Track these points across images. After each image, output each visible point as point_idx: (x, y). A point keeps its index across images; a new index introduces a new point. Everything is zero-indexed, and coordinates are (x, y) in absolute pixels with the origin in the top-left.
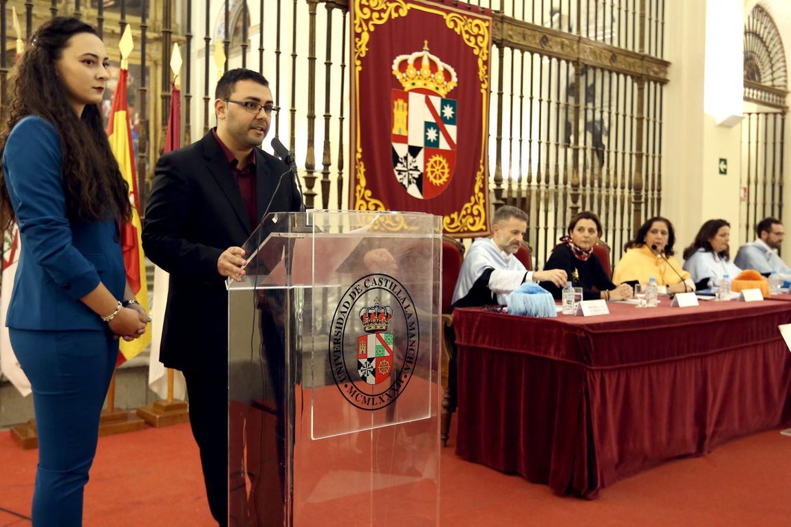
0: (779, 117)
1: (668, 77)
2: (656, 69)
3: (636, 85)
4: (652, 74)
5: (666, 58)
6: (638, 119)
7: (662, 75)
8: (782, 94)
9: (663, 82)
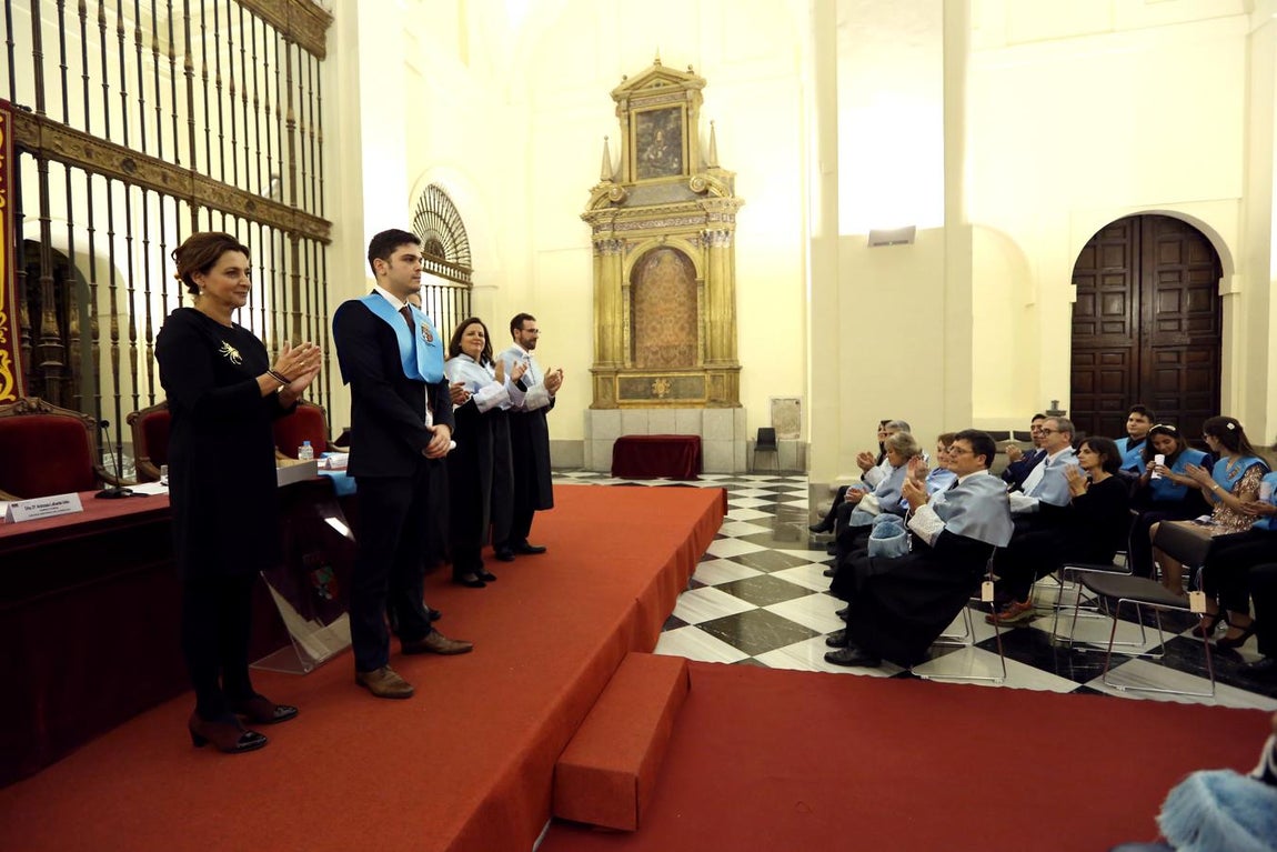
0: (466, 292)
1: (331, 238)
2: (313, 226)
3: (288, 242)
4: (308, 230)
5: (327, 217)
6: (293, 276)
7: (322, 234)
8: (467, 272)
9: (326, 242)
